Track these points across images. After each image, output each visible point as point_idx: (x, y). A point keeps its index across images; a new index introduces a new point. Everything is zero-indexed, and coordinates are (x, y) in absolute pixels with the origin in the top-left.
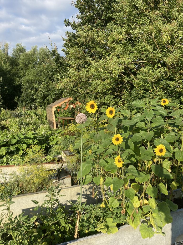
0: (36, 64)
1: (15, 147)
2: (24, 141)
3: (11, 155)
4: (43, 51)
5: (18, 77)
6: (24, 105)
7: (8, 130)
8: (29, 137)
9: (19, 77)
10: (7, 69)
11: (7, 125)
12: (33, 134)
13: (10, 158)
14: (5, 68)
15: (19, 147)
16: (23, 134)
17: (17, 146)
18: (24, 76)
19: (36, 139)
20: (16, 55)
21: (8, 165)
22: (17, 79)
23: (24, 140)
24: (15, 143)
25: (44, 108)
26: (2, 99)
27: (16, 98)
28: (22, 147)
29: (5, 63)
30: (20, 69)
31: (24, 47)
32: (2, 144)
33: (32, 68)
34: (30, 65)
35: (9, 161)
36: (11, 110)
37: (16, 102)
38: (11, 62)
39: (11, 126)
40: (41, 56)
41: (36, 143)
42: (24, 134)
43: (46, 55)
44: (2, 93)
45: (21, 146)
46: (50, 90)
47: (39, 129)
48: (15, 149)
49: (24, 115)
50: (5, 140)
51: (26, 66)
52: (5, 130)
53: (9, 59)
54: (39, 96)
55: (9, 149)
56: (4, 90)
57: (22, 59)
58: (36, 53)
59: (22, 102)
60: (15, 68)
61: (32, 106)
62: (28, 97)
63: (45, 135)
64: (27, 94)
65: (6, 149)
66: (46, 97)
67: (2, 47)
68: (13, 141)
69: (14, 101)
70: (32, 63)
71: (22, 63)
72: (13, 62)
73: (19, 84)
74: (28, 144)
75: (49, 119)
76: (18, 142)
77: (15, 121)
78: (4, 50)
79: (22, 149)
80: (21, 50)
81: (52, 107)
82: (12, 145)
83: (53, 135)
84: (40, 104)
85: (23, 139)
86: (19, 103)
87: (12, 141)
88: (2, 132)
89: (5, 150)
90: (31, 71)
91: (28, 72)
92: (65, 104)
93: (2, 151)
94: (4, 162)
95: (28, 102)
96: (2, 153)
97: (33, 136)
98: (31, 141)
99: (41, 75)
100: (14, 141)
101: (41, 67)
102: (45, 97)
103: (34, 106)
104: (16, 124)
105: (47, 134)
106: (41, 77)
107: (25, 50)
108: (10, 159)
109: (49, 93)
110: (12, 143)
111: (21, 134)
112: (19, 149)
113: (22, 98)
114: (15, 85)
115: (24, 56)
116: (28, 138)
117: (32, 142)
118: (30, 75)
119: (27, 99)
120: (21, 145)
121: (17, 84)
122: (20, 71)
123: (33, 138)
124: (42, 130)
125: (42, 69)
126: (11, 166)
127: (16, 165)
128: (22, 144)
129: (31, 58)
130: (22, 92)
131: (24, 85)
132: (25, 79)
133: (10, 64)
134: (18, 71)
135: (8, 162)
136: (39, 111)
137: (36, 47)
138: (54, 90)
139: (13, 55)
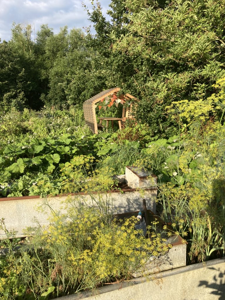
0: (66, 50)
1: (41, 159)
2: (56, 149)
3: (34, 172)
4: (76, 33)
5: (44, 69)
6: (52, 104)
7: (31, 133)
8: (64, 142)
9: (46, 69)
10: (30, 58)
11: (30, 126)
12: (69, 138)
13: (30, 181)
14: (28, 57)
15: (47, 159)
16: (52, 139)
17: (44, 158)
18: (51, 67)
19: (75, 146)
20: (40, 40)
21: (27, 197)
22: (43, 71)
23: (55, 147)
24: (41, 152)
25: (79, 107)
26: (25, 97)
27: (43, 96)
28: (52, 159)
29: (28, 50)
30: (46, 58)
31: (50, 30)
32: (19, 153)
33: (61, 57)
34: (58, 53)
35: (29, 186)
36: (37, 111)
37: (42, 101)
38: (35, 50)
39: (36, 128)
40: (73, 41)
41: (76, 152)
42: (55, 138)
43: (79, 38)
44: (25, 89)
45: (50, 157)
46: (87, 82)
47: (75, 132)
48: (40, 162)
49: (53, 116)
50: (23, 147)
51: (54, 53)
52: (27, 133)
53: (32, 45)
54: (72, 90)
55: (30, 162)
56: (27, 85)
57: (48, 45)
58: (66, 36)
59: (50, 100)
60: (40, 56)
61: (62, 105)
62: (57, 94)
63: (87, 140)
64: (55, 90)
65: (24, 162)
66: (81, 92)
67: (23, 30)
68: (37, 149)
69: (40, 100)
70: (61, 50)
71: (49, 50)
72: (38, 50)
73: (46, 78)
74: (62, 154)
75: (87, 120)
76: (46, 150)
77: (41, 120)
78: (26, 34)
79: (53, 162)
80: (47, 33)
81: (92, 102)
82: (36, 155)
83: (99, 140)
84: (73, 101)
85: (55, 145)
86: (46, 102)
87: (35, 148)
88: (24, 136)
89: (23, 165)
90: (60, 61)
91: (56, 62)
92: (108, 98)
93: (18, 166)
94: (18, 188)
95: (57, 101)
96: (18, 168)
97: (70, 140)
98: (67, 149)
99: (74, 65)
100: (39, 149)
101: (73, 55)
102: (79, 92)
103: (65, 106)
104: (42, 125)
105: (89, 139)
106: (74, 68)
107: (52, 33)
108: (30, 183)
109: (85, 86)
110: (35, 152)
111: (51, 138)
112: (48, 162)
113: (49, 96)
114: (40, 80)
115: (50, 41)
116: (61, 145)
117: (69, 151)
118: (59, 66)
119: (56, 96)
120: (51, 155)
121: (43, 78)
122: (46, 62)
123: (69, 145)
124: (81, 134)
125: (74, 57)
126: (32, 197)
127: (41, 195)
128: (53, 154)
129: (60, 43)
130: (50, 88)
131: (52, 78)
132: (52, 71)
133: (34, 53)
134: (44, 60)
135: (26, 188)
136: (72, 111)
137: (66, 27)
138: (92, 81)
139: (38, 40)
